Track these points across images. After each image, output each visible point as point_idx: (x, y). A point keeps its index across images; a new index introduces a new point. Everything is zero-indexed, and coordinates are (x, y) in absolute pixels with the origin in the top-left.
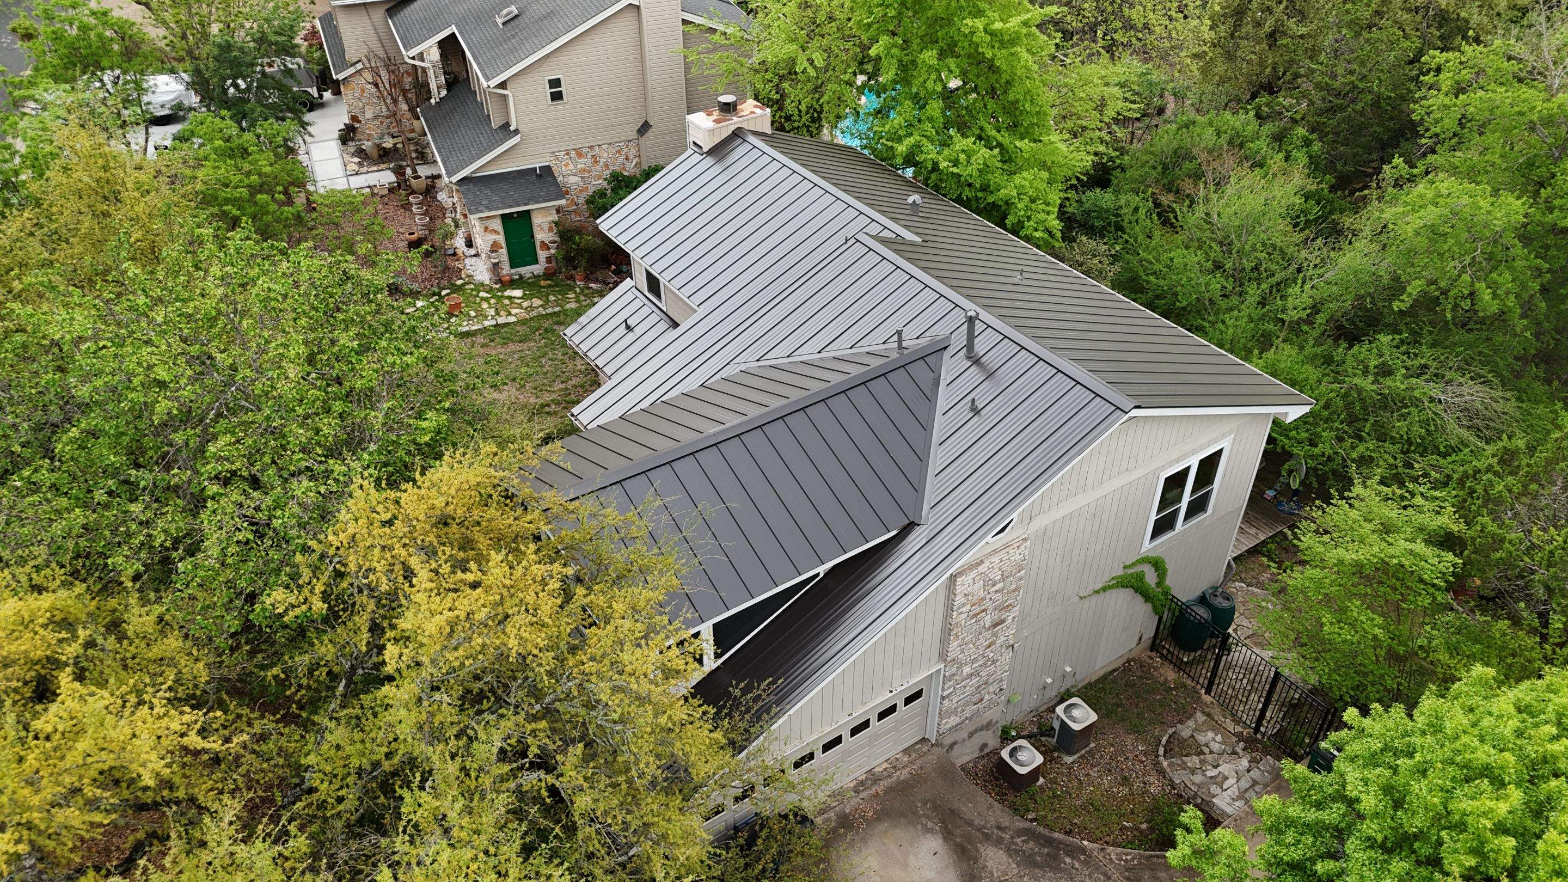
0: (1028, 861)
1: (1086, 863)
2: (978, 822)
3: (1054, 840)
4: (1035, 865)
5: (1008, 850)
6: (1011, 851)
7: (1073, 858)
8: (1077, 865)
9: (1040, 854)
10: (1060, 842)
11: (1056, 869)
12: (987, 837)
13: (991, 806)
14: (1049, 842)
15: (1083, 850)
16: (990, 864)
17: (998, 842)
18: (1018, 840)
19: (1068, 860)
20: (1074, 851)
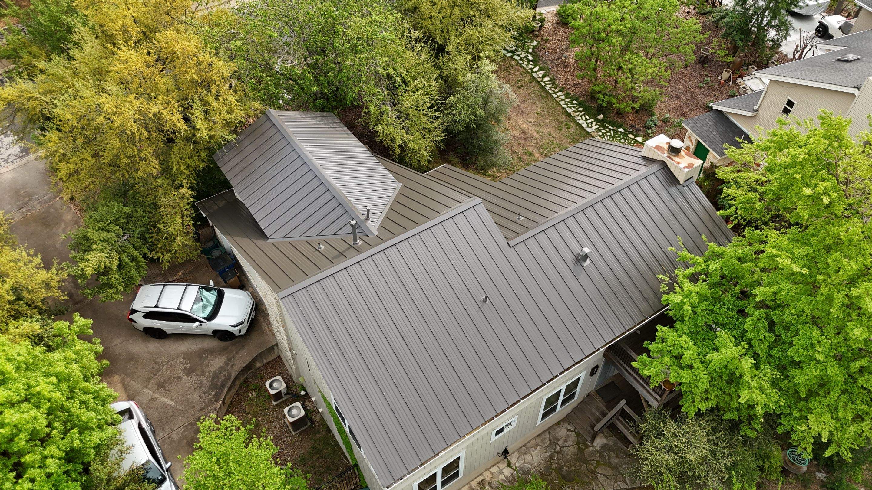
0: (216, 375)
1: (210, 401)
2: (237, 356)
3: (224, 388)
4: (213, 378)
5: (222, 368)
6: (221, 369)
7: (214, 396)
8: (210, 397)
9: (218, 380)
10: (222, 391)
11: (210, 387)
12: (230, 360)
13: (244, 363)
14: (223, 385)
15: (217, 401)
16: (217, 360)
17: (226, 364)
18: (226, 372)
19: (213, 393)
20: (217, 397)
